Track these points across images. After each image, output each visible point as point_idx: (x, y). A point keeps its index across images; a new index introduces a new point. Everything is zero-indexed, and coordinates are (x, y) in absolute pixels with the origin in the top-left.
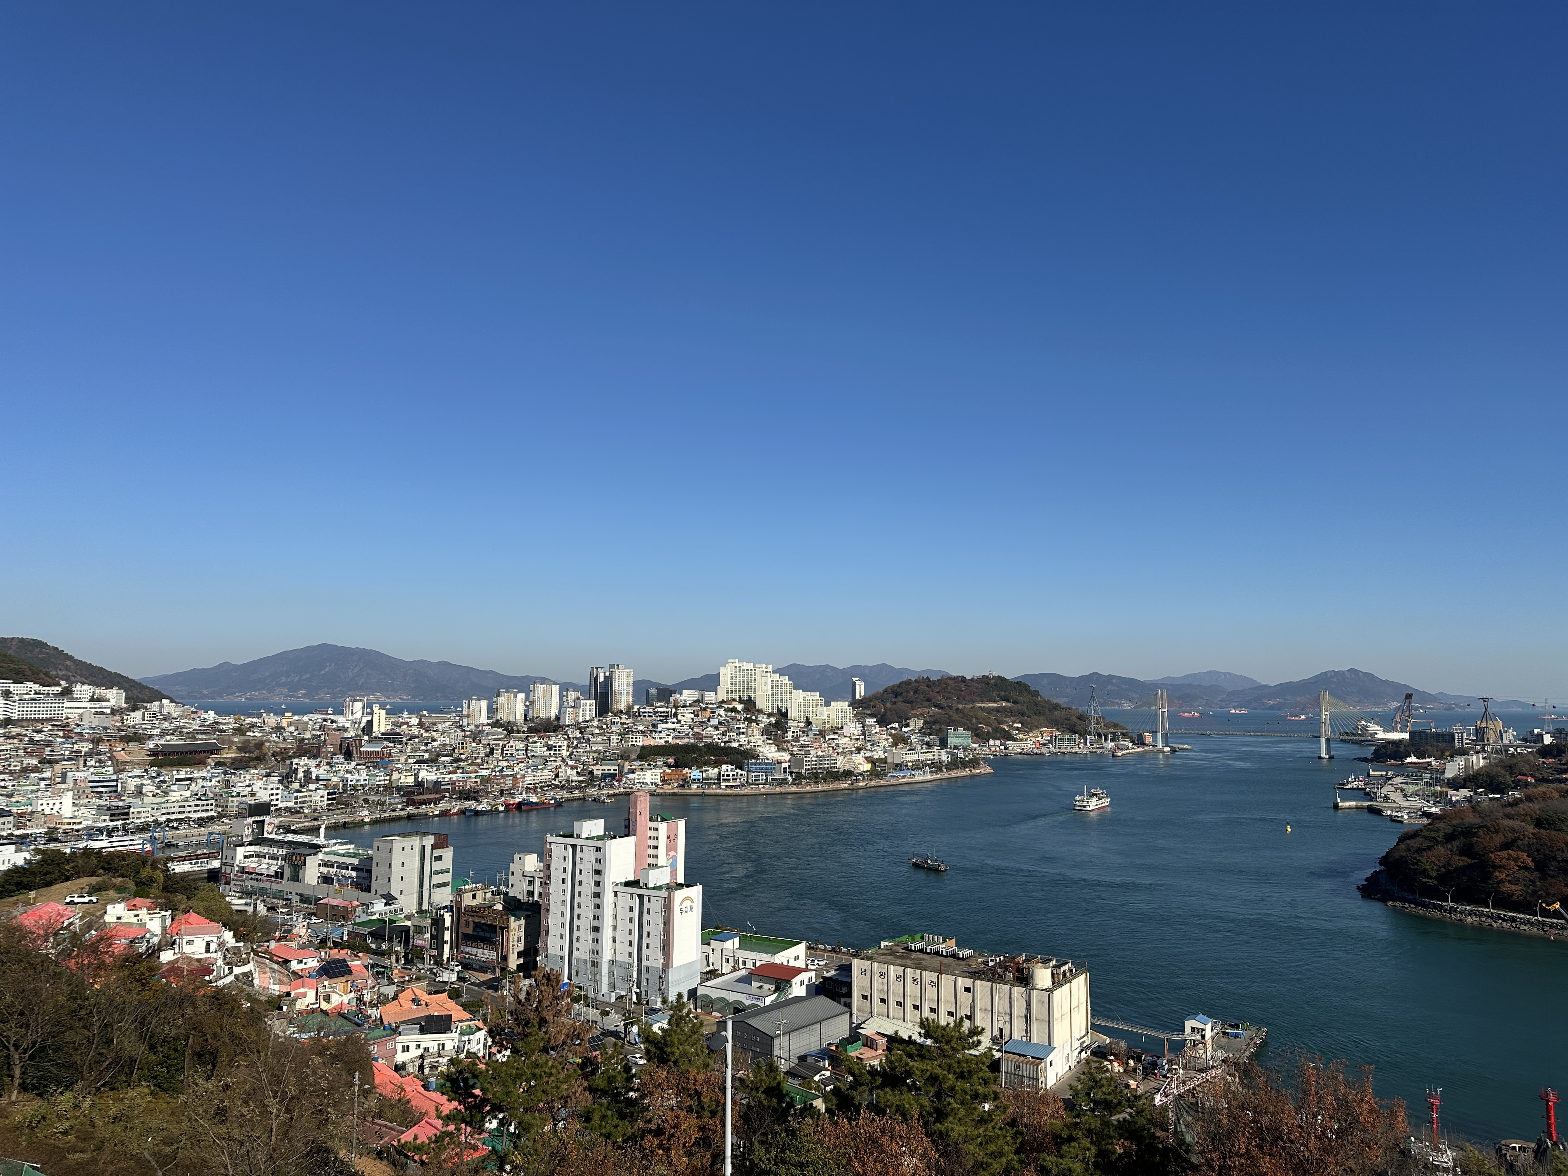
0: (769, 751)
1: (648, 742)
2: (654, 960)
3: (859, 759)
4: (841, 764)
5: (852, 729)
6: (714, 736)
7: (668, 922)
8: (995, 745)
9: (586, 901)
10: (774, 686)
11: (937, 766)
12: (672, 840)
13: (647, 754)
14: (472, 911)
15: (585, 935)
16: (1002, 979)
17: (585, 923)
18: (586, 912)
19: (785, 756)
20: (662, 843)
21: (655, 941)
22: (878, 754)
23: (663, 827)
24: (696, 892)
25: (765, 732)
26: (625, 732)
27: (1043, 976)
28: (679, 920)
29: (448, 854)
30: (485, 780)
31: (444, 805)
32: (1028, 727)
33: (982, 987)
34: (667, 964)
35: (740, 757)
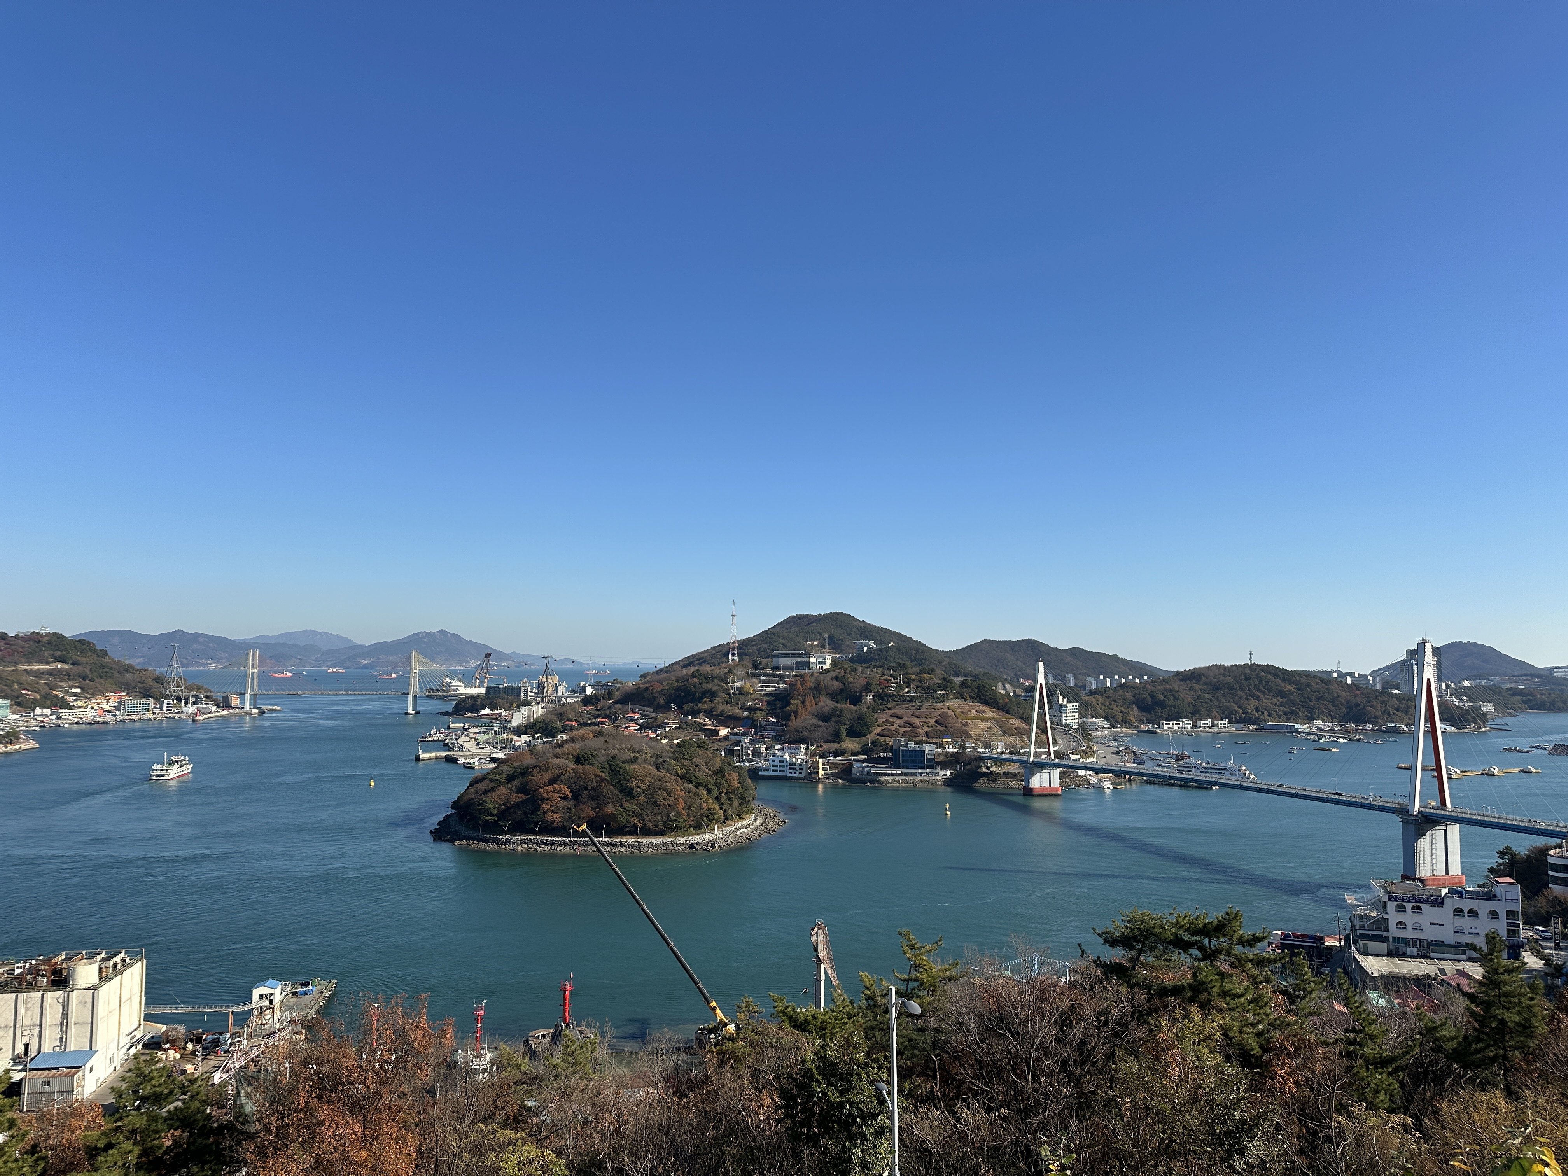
8: (44, 715)
27: (86, 973)
32: (89, 693)
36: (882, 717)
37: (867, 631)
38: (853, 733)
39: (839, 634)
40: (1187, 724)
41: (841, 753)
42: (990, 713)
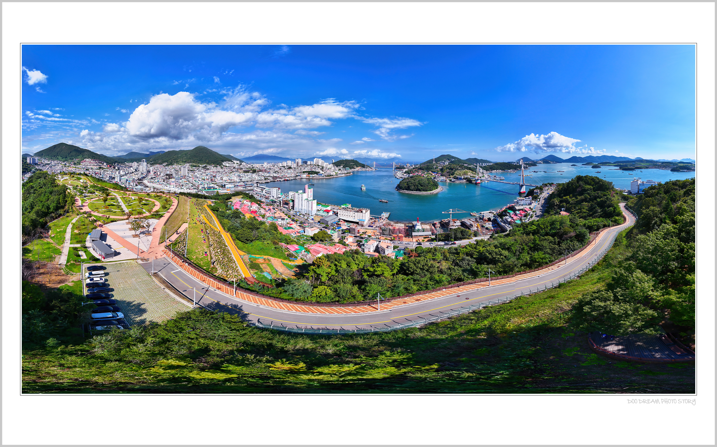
0: (321, 172)
1: (304, 170)
2: (310, 209)
3: (334, 173)
4: (332, 174)
5: (333, 168)
6: (314, 170)
7: (312, 205)
8: (353, 169)
9: (300, 201)
10: (322, 162)
11: (345, 174)
12: (311, 191)
13: (304, 172)
14: (284, 201)
15: (301, 206)
16: (359, 212)
17: (301, 204)
18: (301, 203)
19: (323, 173)
21: (310, 207)
22: (337, 172)
24: (316, 201)
25: (321, 169)
26: (301, 169)
27: (364, 211)
28: (313, 204)
29: (280, 190)
31: (277, 179)
32: (357, 167)
33: (356, 213)
34: (312, 210)
35: (317, 173)
36: (456, 172)
37: (453, 157)
38: (452, 175)
39: (448, 158)
40: (495, 171)
41: (450, 178)
42: (471, 171)
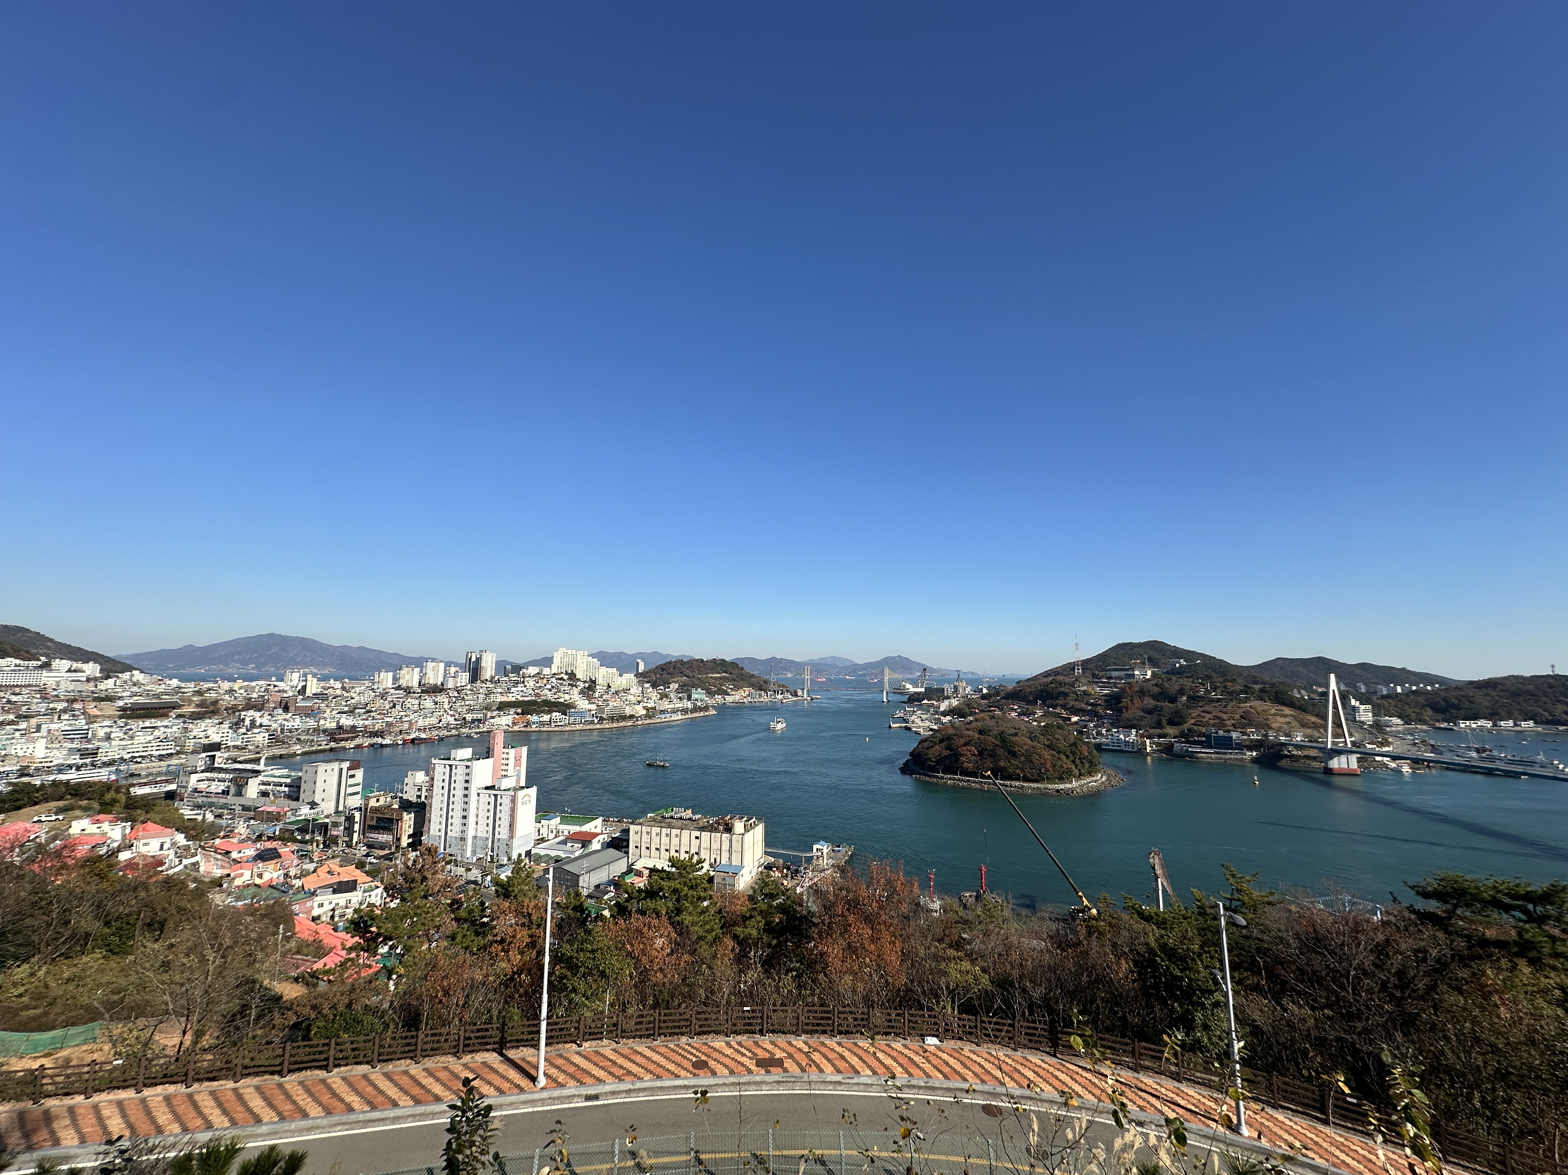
0: (583, 704)
1: (504, 699)
2: (503, 833)
3: (639, 707)
4: (628, 711)
5: (635, 690)
6: (549, 695)
7: (513, 810)
9: (458, 799)
10: (588, 664)
11: (685, 711)
12: (518, 760)
13: (503, 707)
14: (375, 810)
15: (457, 821)
16: (716, 830)
17: (457, 814)
18: (458, 806)
19: (593, 707)
20: (511, 762)
21: (505, 824)
22: (650, 705)
23: (512, 752)
24: (532, 791)
25: (582, 692)
26: (489, 693)
27: (739, 826)
28: (520, 811)
29: (359, 774)
30: (389, 724)
31: (358, 741)
32: (737, 688)
33: (705, 835)
34: (511, 837)
35: (564, 708)
36: (1195, 713)
37: (1179, 653)
38: (1172, 723)
39: (1156, 655)
40: (1486, 723)
41: (1164, 736)
42: (1288, 711)
